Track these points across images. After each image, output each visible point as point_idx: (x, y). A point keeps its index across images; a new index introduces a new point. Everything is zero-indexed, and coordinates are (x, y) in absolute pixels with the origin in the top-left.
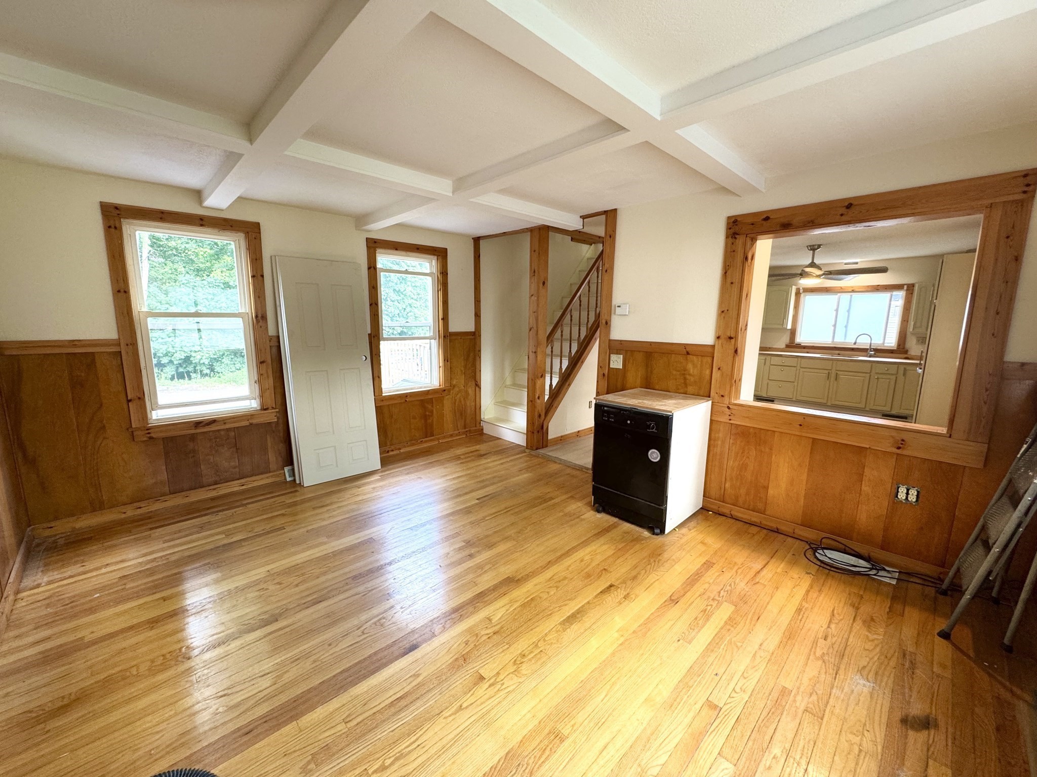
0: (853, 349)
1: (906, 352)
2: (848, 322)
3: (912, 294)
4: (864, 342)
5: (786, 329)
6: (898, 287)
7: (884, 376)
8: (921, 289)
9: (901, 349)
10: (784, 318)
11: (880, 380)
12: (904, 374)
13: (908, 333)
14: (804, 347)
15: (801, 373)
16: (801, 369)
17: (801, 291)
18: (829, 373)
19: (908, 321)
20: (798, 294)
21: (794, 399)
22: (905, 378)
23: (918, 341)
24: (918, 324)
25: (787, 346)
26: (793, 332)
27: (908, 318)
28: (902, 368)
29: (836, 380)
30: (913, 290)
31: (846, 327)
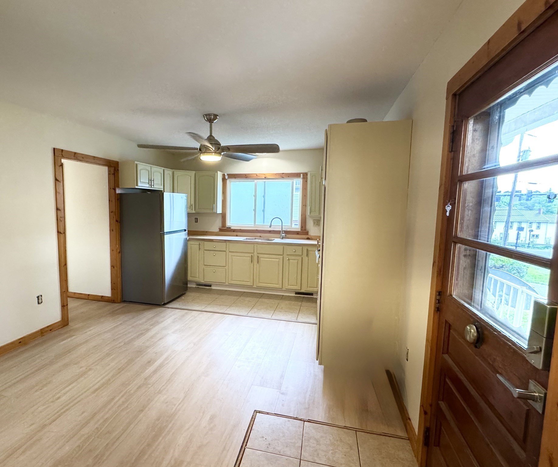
0: (270, 232)
1: (307, 233)
2: (264, 207)
3: (306, 181)
4: (277, 226)
5: (216, 213)
6: (297, 175)
7: (293, 257)
8: (312, 177)
9: (303, 232)
10: (214, 202)
11: (290, 260)
12: (307, 255)
13: (307, 217)
14: (234, 231)
15: (230, 257)
16: (230, 253)
17: (226, 177)
18: (252, 256)
19: (306, 206)
20: (224, 180)
21: (227, 284)
22: (308, 258)
23: (314, 223)
24: (313, 209)
25: (221, 230)
26: (223, 216)
27: (306, 203)
28: (305, 248)
29: (258, 263)
30: (307, 178)
31: (263, 211)
